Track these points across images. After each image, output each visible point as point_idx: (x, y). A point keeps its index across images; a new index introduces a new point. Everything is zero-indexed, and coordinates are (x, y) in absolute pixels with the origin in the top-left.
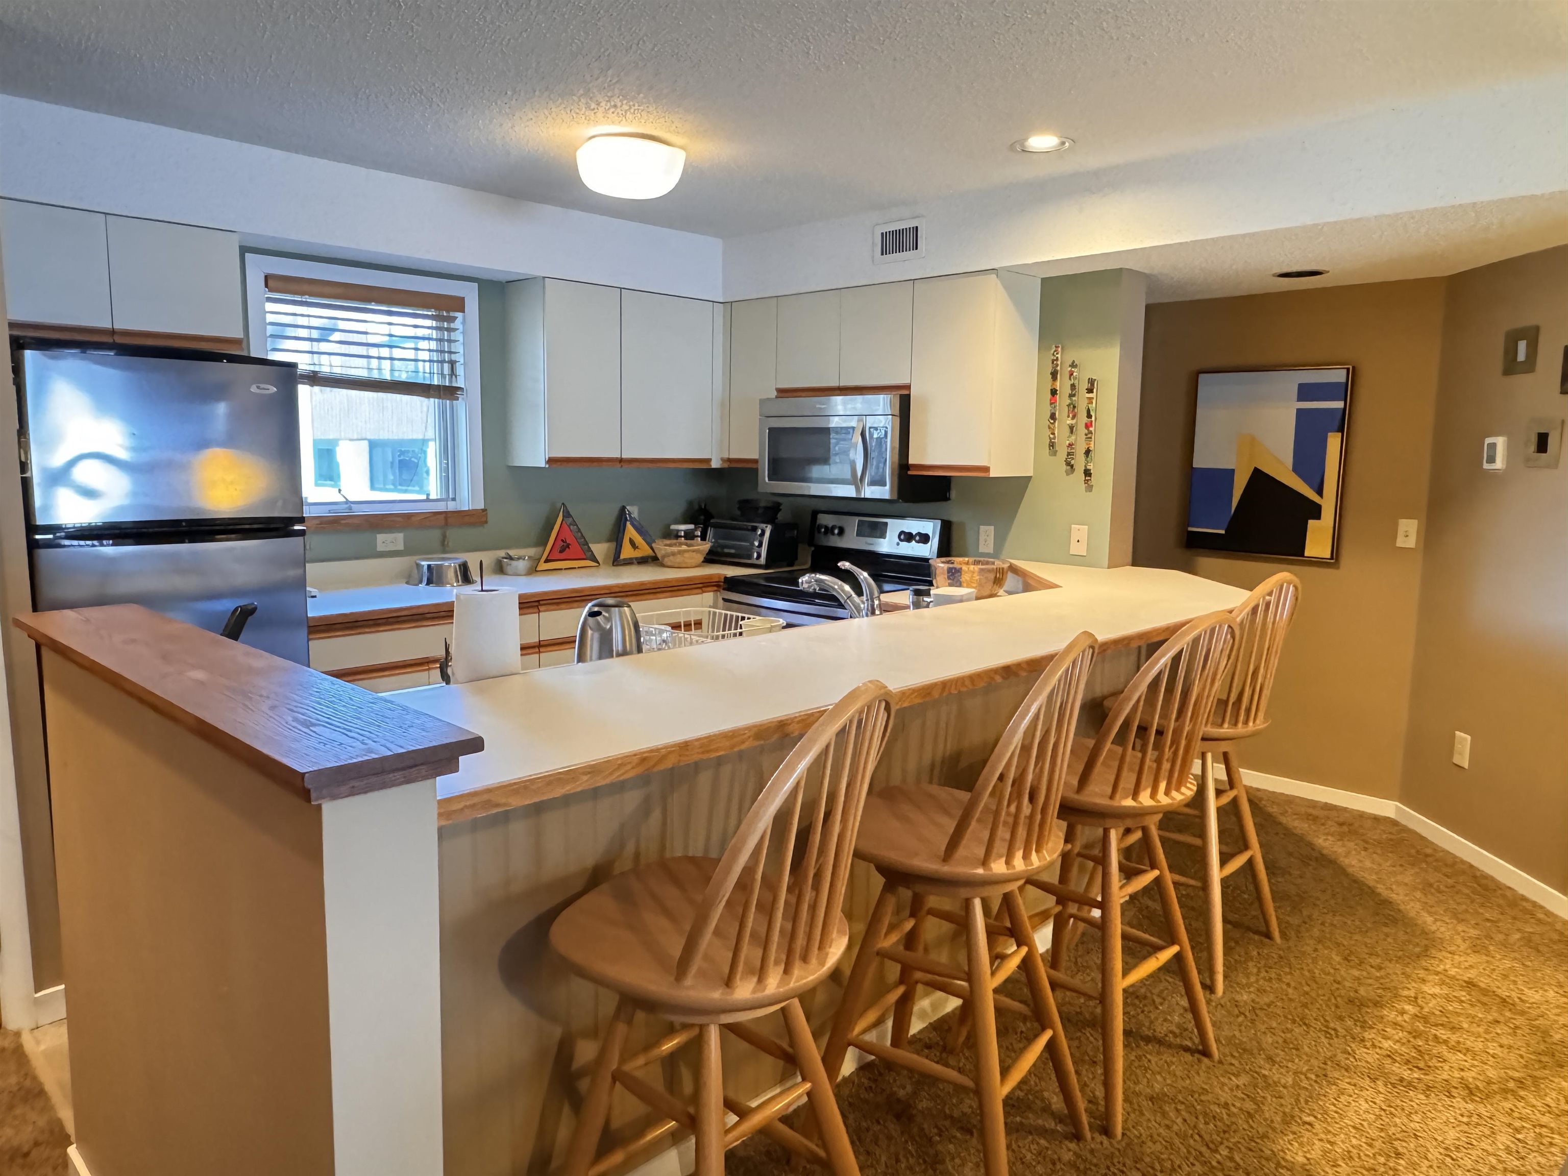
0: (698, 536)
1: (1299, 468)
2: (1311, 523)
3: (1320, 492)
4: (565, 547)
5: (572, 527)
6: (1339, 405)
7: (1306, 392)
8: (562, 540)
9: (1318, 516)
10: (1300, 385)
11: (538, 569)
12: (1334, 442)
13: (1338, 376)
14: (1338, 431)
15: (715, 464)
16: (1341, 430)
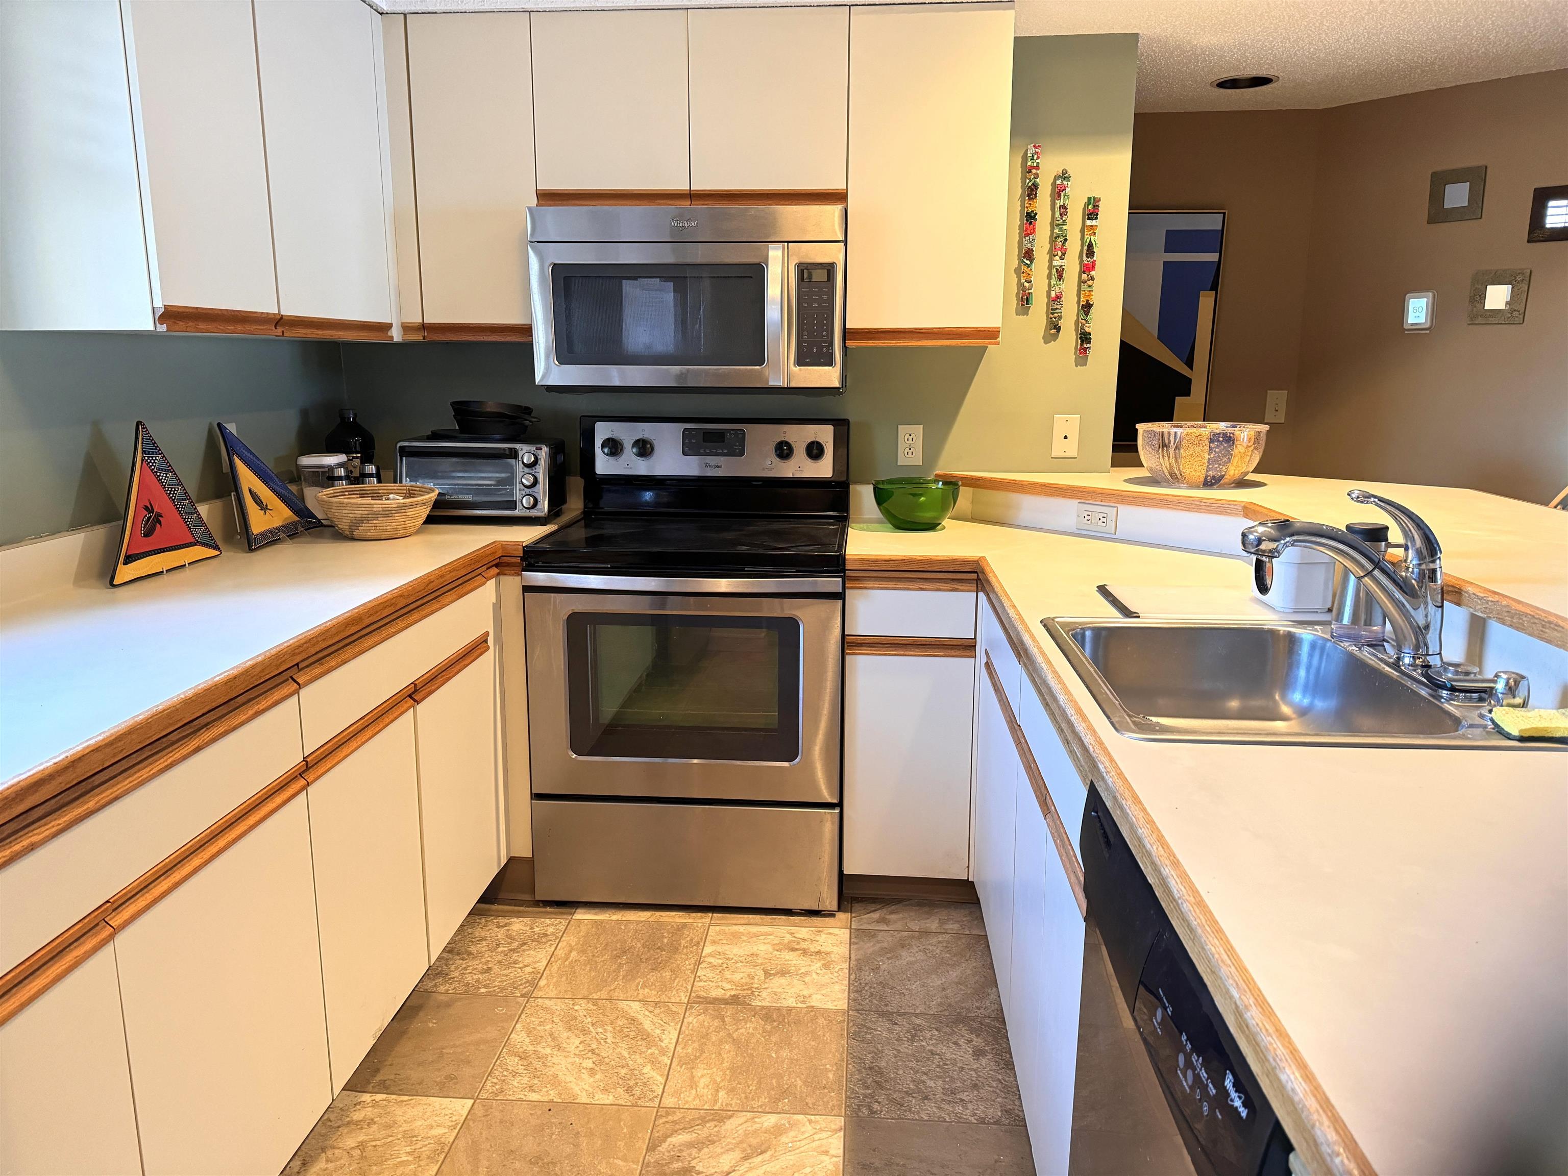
0: (371, 475)
1: (1165, 335)
2: (1178, 400)
3: (1190, 363)
4: (152, 523)
5: (163, 475)
6: (1213, 257)
7: (1175, 241)
8: (146, 508)
9: (1187, 393)
10: (1167, 231)
11: (115, 583)
12: (1206, 301)
13: (1212, 222)
14: (1211, 290)
15: (396, 335)
16: (1214, 287)
